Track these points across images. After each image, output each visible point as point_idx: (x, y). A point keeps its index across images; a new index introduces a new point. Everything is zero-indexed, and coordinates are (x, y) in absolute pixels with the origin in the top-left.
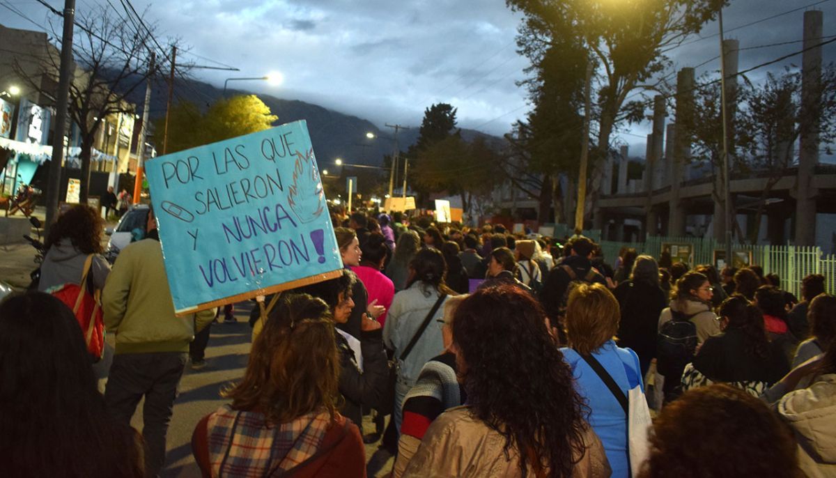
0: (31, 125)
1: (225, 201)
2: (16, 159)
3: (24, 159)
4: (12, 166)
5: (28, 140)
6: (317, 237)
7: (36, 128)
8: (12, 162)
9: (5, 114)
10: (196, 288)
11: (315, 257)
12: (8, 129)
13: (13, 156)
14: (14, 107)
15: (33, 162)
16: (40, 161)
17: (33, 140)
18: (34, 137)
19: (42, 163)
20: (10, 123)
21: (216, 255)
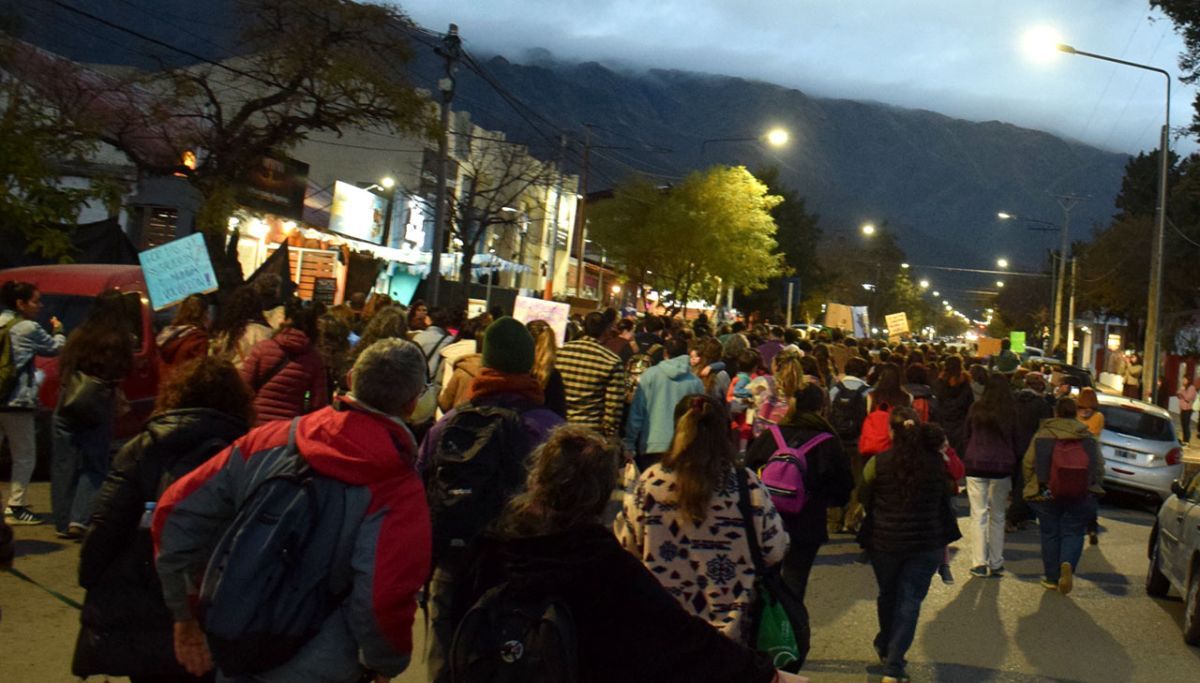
0: (408, 226)
1: (171, 266)
2: (390, 271)
3: (402, 270)
4: (384, 280)
5: (406, 246)
6: (207, 277)
7: (417, 227)
8: (384, 276)
9: (376, 212)
10: (162, 300)
11: (206, 283)
12: (379, 232)
13: (386, 267)
14: (386, 201)
15: (412, 276)
16: (422, 274)
17: (413, 244)
18: (413, 240)
19: (424, 277)
20: (382, 222)
21: (169, 287)
